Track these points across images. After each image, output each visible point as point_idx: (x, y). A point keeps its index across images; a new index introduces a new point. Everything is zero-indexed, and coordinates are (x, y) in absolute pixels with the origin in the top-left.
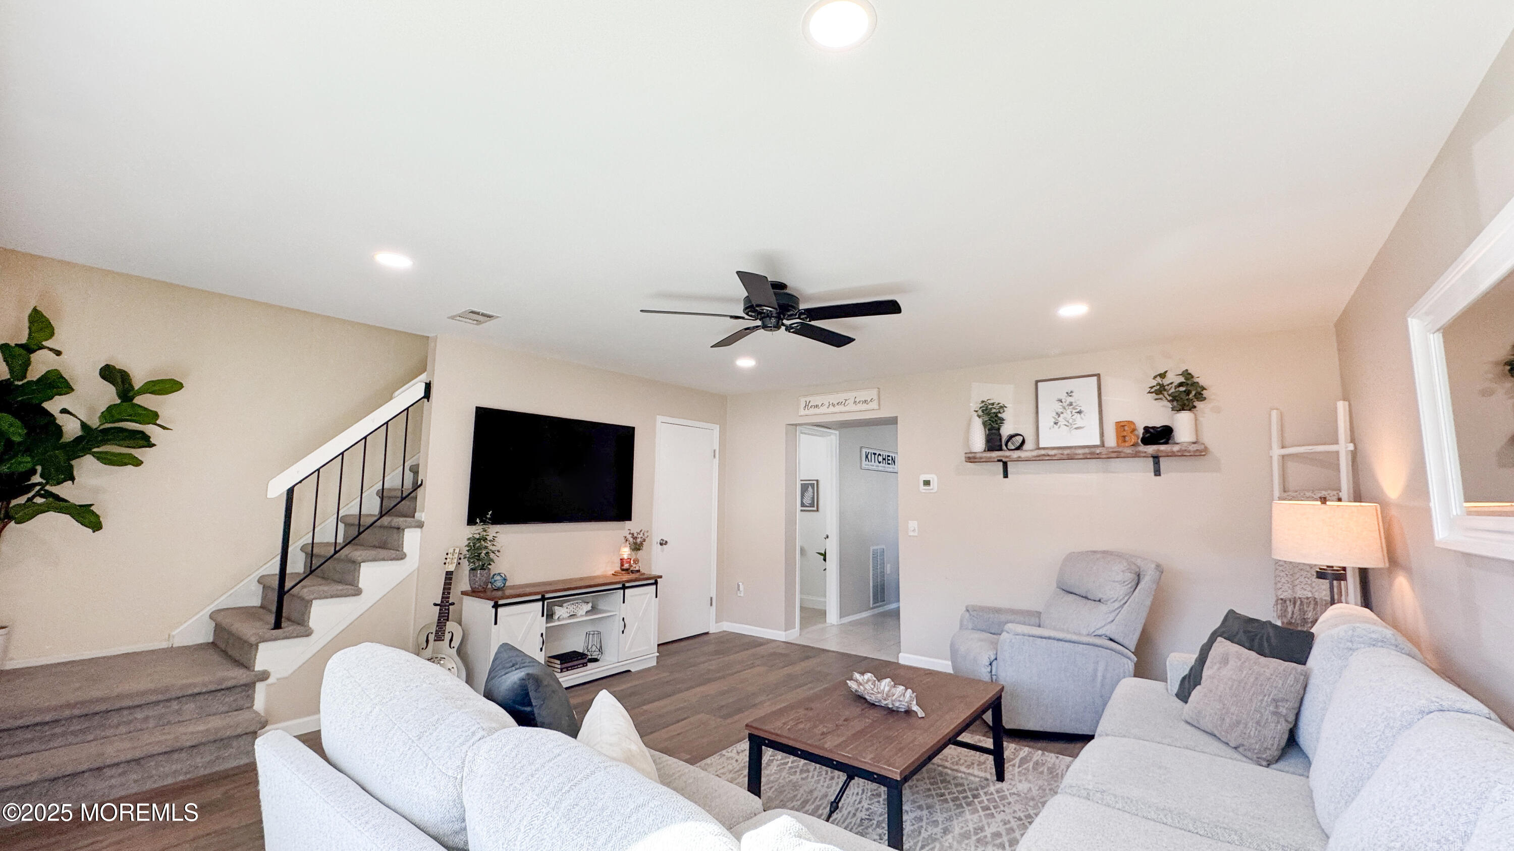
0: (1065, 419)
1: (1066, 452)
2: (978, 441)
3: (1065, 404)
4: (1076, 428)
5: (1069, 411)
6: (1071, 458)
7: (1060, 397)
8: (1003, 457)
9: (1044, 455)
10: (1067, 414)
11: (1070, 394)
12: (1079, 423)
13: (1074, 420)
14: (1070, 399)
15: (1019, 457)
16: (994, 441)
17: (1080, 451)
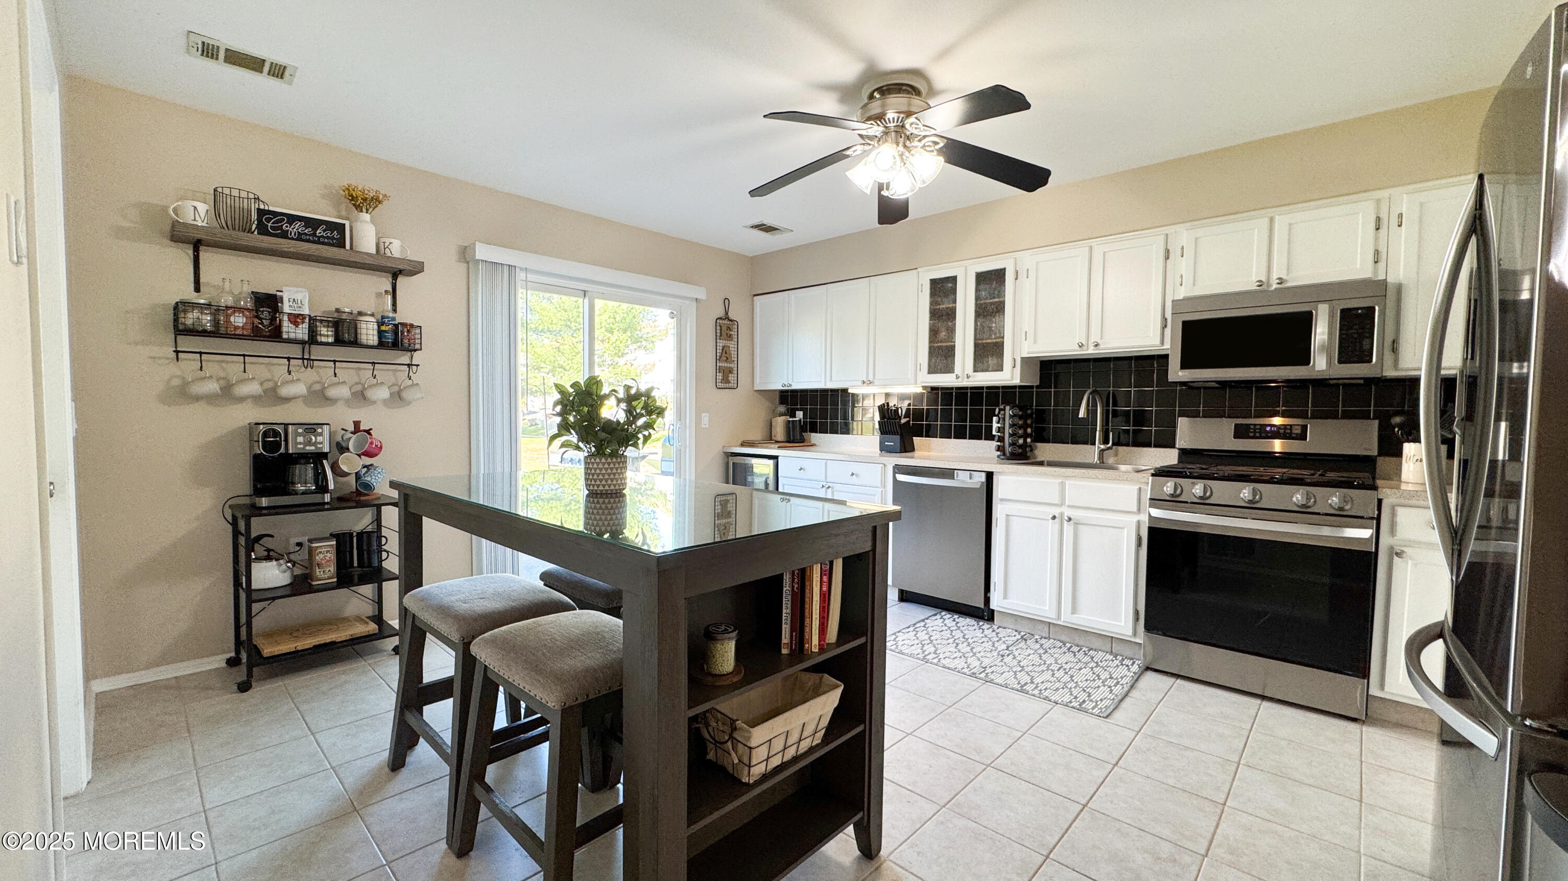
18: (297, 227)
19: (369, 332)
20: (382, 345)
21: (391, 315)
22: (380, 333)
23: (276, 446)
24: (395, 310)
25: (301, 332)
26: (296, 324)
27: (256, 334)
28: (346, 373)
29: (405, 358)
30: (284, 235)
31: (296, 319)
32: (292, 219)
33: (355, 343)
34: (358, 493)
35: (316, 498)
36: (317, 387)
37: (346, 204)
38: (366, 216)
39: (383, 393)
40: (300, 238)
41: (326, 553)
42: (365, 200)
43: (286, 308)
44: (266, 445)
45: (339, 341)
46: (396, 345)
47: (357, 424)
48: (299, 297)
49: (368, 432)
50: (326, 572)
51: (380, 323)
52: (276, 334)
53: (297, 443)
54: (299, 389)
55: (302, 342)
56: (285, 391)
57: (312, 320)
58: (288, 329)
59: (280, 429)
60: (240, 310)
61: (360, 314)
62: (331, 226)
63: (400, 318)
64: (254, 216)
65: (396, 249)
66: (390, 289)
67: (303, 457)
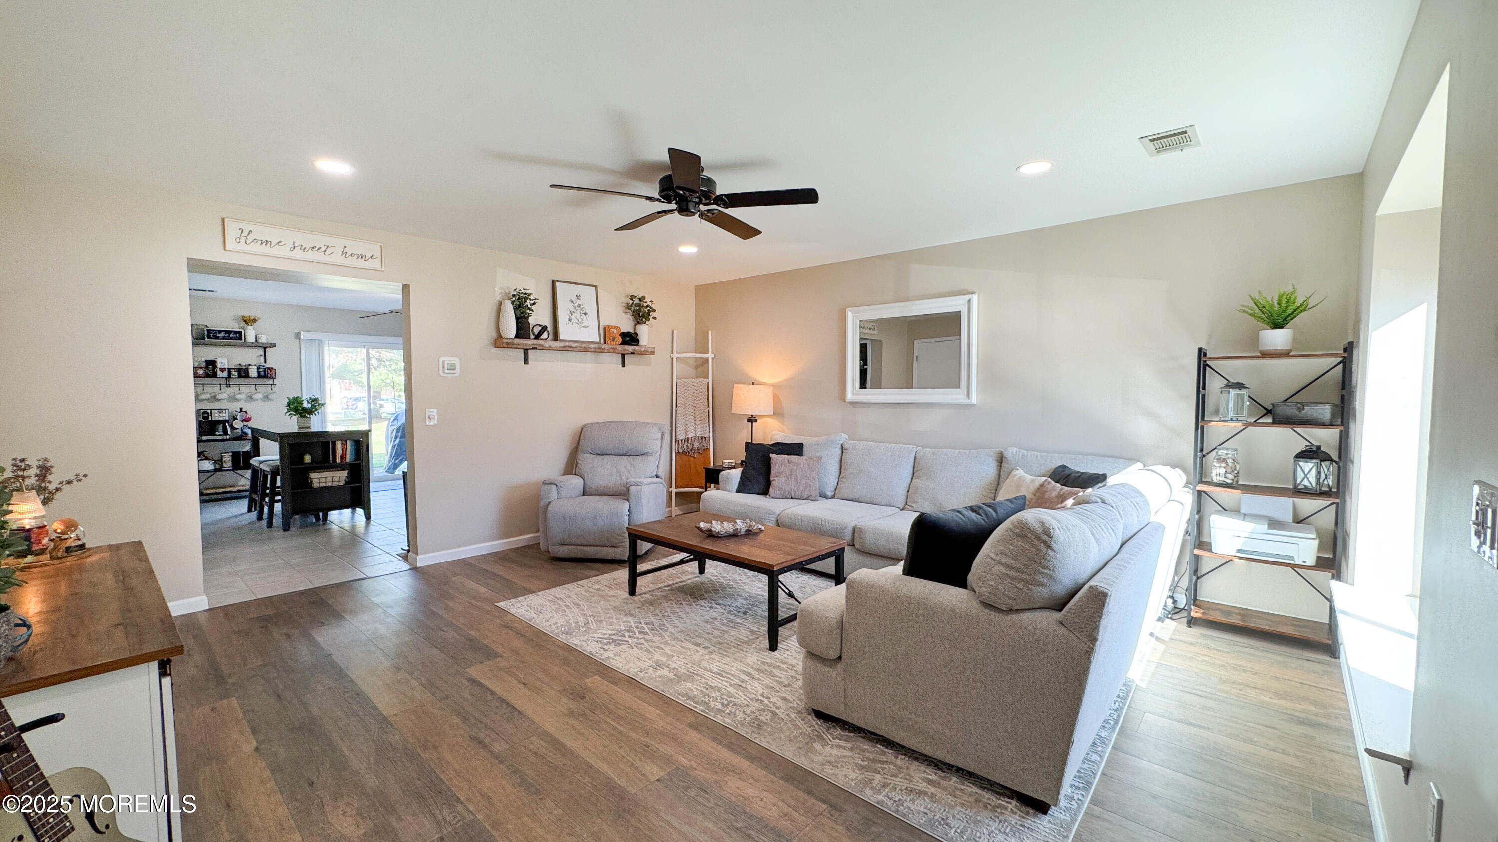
0: (576, 317)
1: (583, 346)
2: (510, 328)
3: (576, 305)
4: (584, 327)
5: (578, 311)
6: (586, 350)
7: (572, 299)
8: (537, 345)
9: (568, 347)
10: (577, 314)
11: (578, 297)
12: (585, 323)
13: (582, 320)
14: (579, 302)
15: (550, 347)
16: (523, 330)
17: (592, 346)
18: (222, 334)
19: (253, 372)
20: (259, 376)
21: (263, 364)
22: (259, 373)
23: (206, 418)
24: (265, 362)
25: (225, 374)
26: (223, 372)
27: (207, 376)
28: (244, 389)
29: (271, 382)
30: (218, 338)
31: (222, 370)
32: (220, 332)
33: (247, 376)
34: (241, 436)
35: (224, 437)
36: (233, 395)
37: (242, 324)
38: (250, 327)
39: (260, 396)
40: (224, 338)
41: (227, 459)
42: (250, 321)
43: (219, 366)
44: (203, 417)
45: (240, 376)
46: (265, 377)
47: (241, 409)
48: (223, 361)
49: (246, 412)
50: (228, 464)
51: (258, 368)
52: (214, 375)
53: (216, 416)
54: (224, 396)
55: (226, 378)
56: (219, 397)
57: (229, 370)
58: (219, 374)
59: (209, 411)
60: (201, 368)
61: (250, 365)
62: (236, 333)
63: (267, 365)
64: (206, 333)
65: (263, 339)
66: (263, 354)
67: (219, 422)
